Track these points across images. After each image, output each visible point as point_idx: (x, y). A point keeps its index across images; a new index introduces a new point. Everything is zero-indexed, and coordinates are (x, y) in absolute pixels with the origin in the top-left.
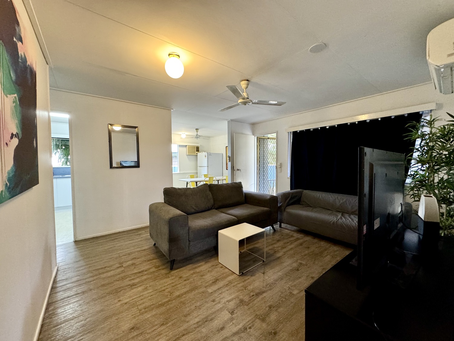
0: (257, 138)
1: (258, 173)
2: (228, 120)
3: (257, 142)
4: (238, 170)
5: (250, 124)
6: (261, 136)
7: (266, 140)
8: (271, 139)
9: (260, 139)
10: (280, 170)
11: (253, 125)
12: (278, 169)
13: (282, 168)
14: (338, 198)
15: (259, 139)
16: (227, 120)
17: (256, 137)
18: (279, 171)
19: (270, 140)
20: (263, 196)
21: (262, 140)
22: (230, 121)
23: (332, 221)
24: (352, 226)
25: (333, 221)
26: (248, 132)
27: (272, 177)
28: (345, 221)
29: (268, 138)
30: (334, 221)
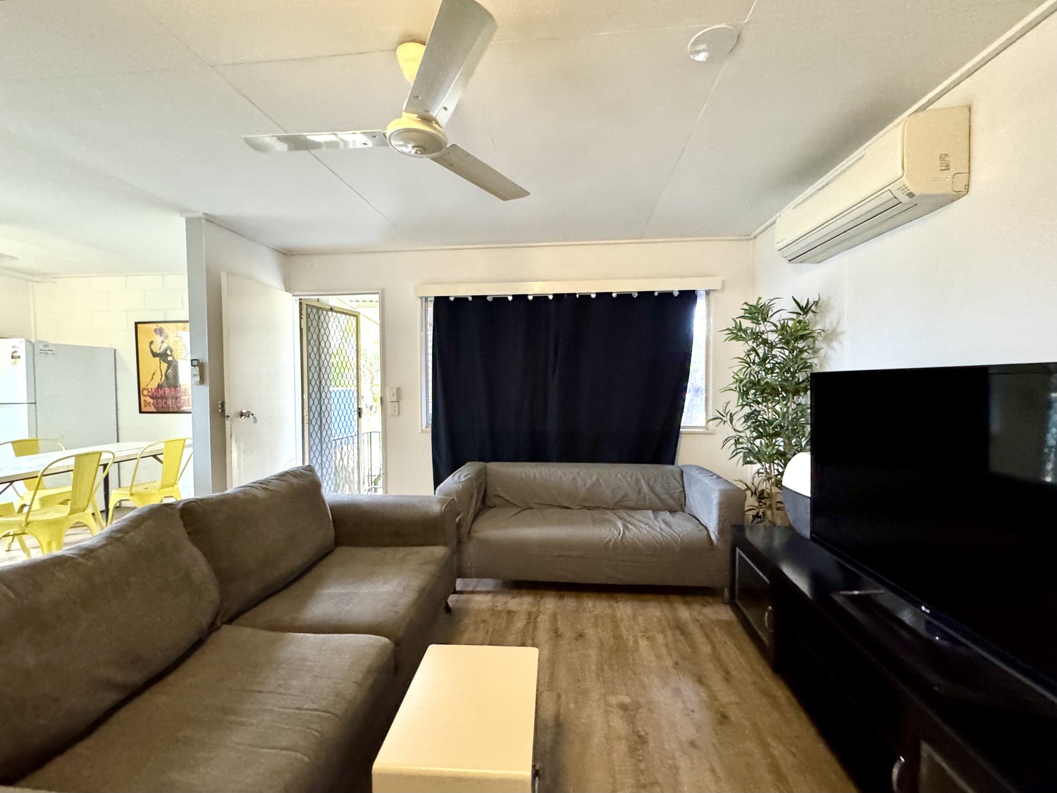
0: (301, 304)
1: (306, 421)
2: (190, 215)
3: (301, 318)
4: (242, 414)
5: (277, 251)
6: (311, 298)
7: (325, 312)
8: (337, 312)
9: (309, 310)
10: (396, 409)
11: (288, 257)
12: (389, 406)
13: (403, 403)
14: (578, 474)
15: (307, 309)
16: (182, 211)
17: (297, 298)
18: (389, 411)
19: (334, 314)
20: (414, 506)
21: (315, 311)
22: (199, 219)
23: (610, 540)
24: (657, 542)
25: (613, 541)
26: (270, 277)
27: (343, 431)
28: (638, 532)
29: (331, 309)
30: (615, 540)
